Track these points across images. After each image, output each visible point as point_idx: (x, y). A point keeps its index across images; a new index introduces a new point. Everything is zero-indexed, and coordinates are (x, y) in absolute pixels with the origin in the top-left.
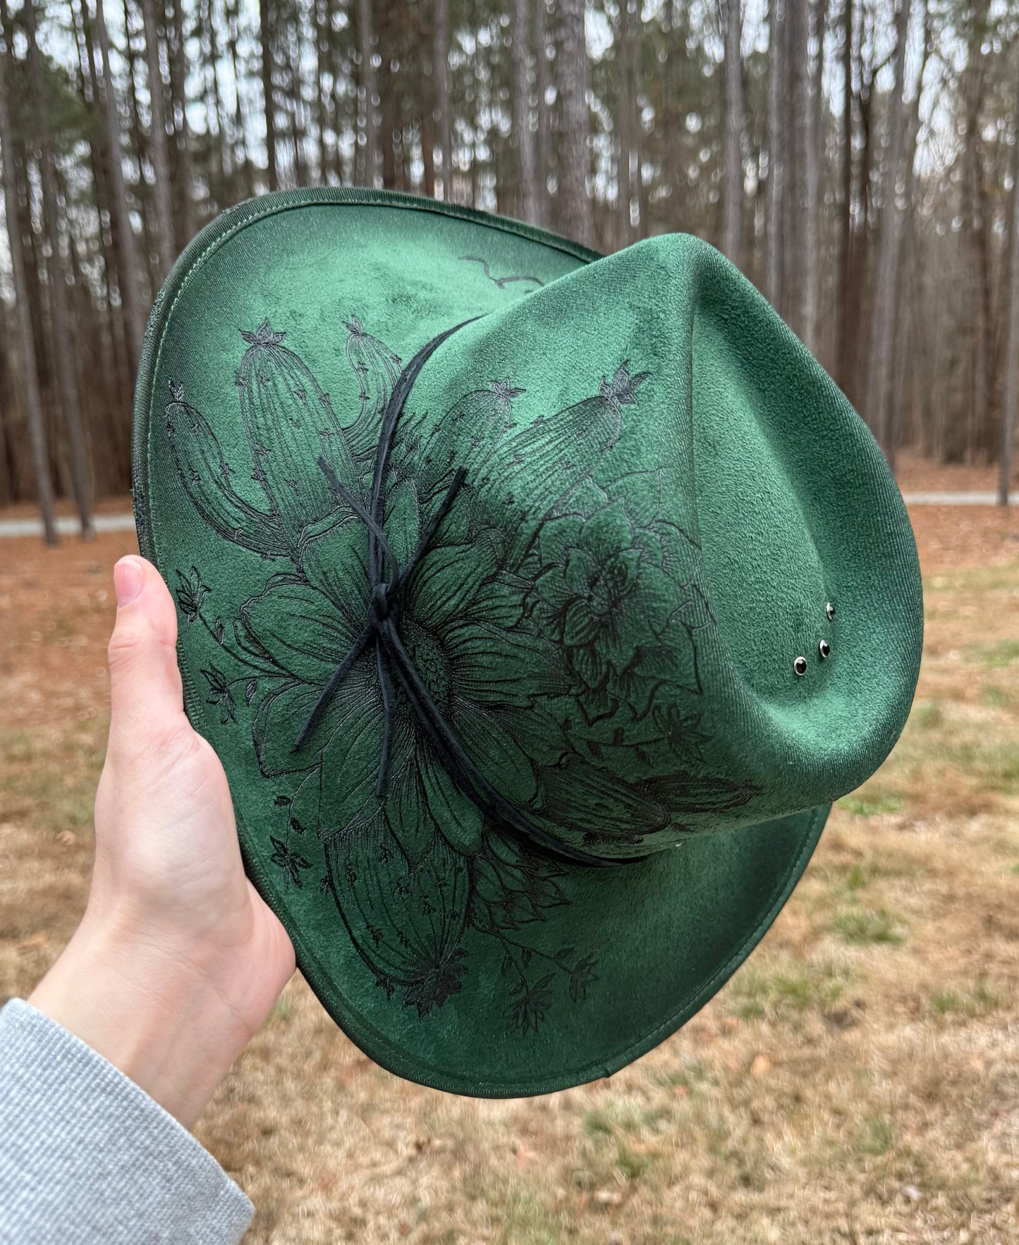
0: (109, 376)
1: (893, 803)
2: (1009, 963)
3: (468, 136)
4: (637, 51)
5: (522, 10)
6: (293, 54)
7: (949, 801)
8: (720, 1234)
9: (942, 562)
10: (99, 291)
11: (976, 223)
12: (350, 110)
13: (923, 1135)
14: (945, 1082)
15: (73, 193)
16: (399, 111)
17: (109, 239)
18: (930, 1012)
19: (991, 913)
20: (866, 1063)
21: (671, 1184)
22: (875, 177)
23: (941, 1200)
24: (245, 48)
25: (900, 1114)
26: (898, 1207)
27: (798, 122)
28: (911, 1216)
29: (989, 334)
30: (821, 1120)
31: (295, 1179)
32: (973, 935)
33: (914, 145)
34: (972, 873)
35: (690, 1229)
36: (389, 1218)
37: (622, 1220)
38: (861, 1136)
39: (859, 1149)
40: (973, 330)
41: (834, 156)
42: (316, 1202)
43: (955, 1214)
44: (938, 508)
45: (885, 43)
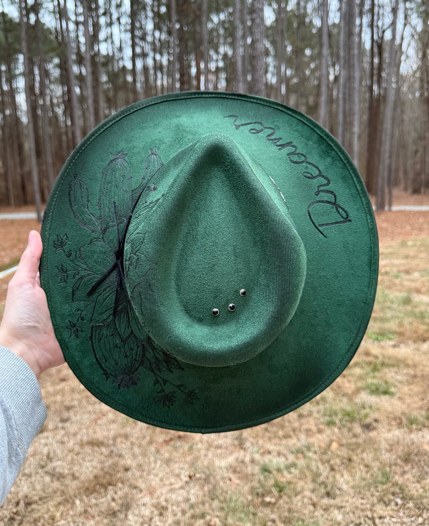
0: (65, 154)
1: (391, 336)
3: (215, 57)
4: (285, 23)
5: (238, 6)
6: (143, 23)
7: (415, 335)
8: (317, 517)
9: (411, 235)
10: (62, 118)
11: (426, 94)
12: (167, 46)
14: (413, 454)
15: (52, 78)
16: (186, 46)
17: (66, 98)
18: (406, 424)
20: (379, 445)
21: (296, 495)
22: (384, 75)
23: (411, 504)
24: (124, 20)
25: (393, 468)
26: (393, 507)
27: (352, 52)
28: (398, 511)
30: (360, 469)
31: (138, 490)
32: (425, 392)
33: (400, 62)
34: (424, 366)
35: (304, 514)
36: (177, 507)
37: (275, 510)
38: (377, 477)
39: (376, 482)
41: (367, 66)
42: (147, 499)
43: (417, 511)
44: (410, 212)
45: (388, 19)
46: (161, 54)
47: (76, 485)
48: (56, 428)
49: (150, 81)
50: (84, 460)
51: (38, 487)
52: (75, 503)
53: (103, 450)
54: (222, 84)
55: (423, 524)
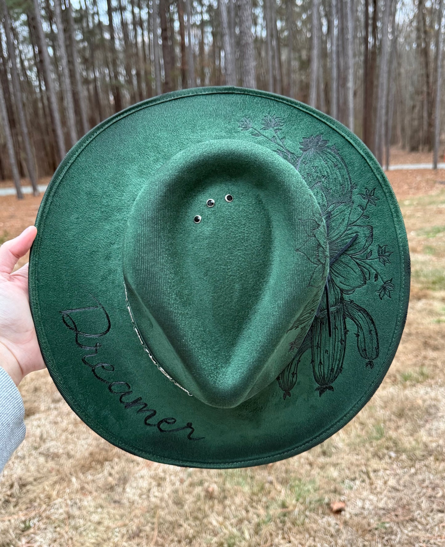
0: (42, 122)
2: (434, 360)
3: (199, 9)
8: (313, 475)
9: (409, 194)
10: (35, 83)
11: (423, 45)
13: (397, 431)
14: (406, 409)
15: (21, 38)
17: (38, 59)
18: (400, 381)
19: (426, 340)
20: (374, 403)
22: (379, 24)
23: (404, 457)
25: (388, 423)
26: (387, 460)
28: (392, 464)
29: (429, 94)
30: (355, 428)
31: (135, 463)
32: (418, 349)
33: (395, 10)
34: (418, 324)
35: (301, 474)
36: (175, 477)
37: (273, 472)
38: (371, 433)
39: (371, 438)
40: (422, 92)
41: (361, 15)
42: (145, 472)
43: (409, 462)
44: (407, 171)
46: (140, 8)
47: (71, 463)
48: (49, 409)
49: (129, 37)
50: (78, 438)
51: (32, 468)
52: (71, 481)
54: (209, 39)
55: (416, 474)
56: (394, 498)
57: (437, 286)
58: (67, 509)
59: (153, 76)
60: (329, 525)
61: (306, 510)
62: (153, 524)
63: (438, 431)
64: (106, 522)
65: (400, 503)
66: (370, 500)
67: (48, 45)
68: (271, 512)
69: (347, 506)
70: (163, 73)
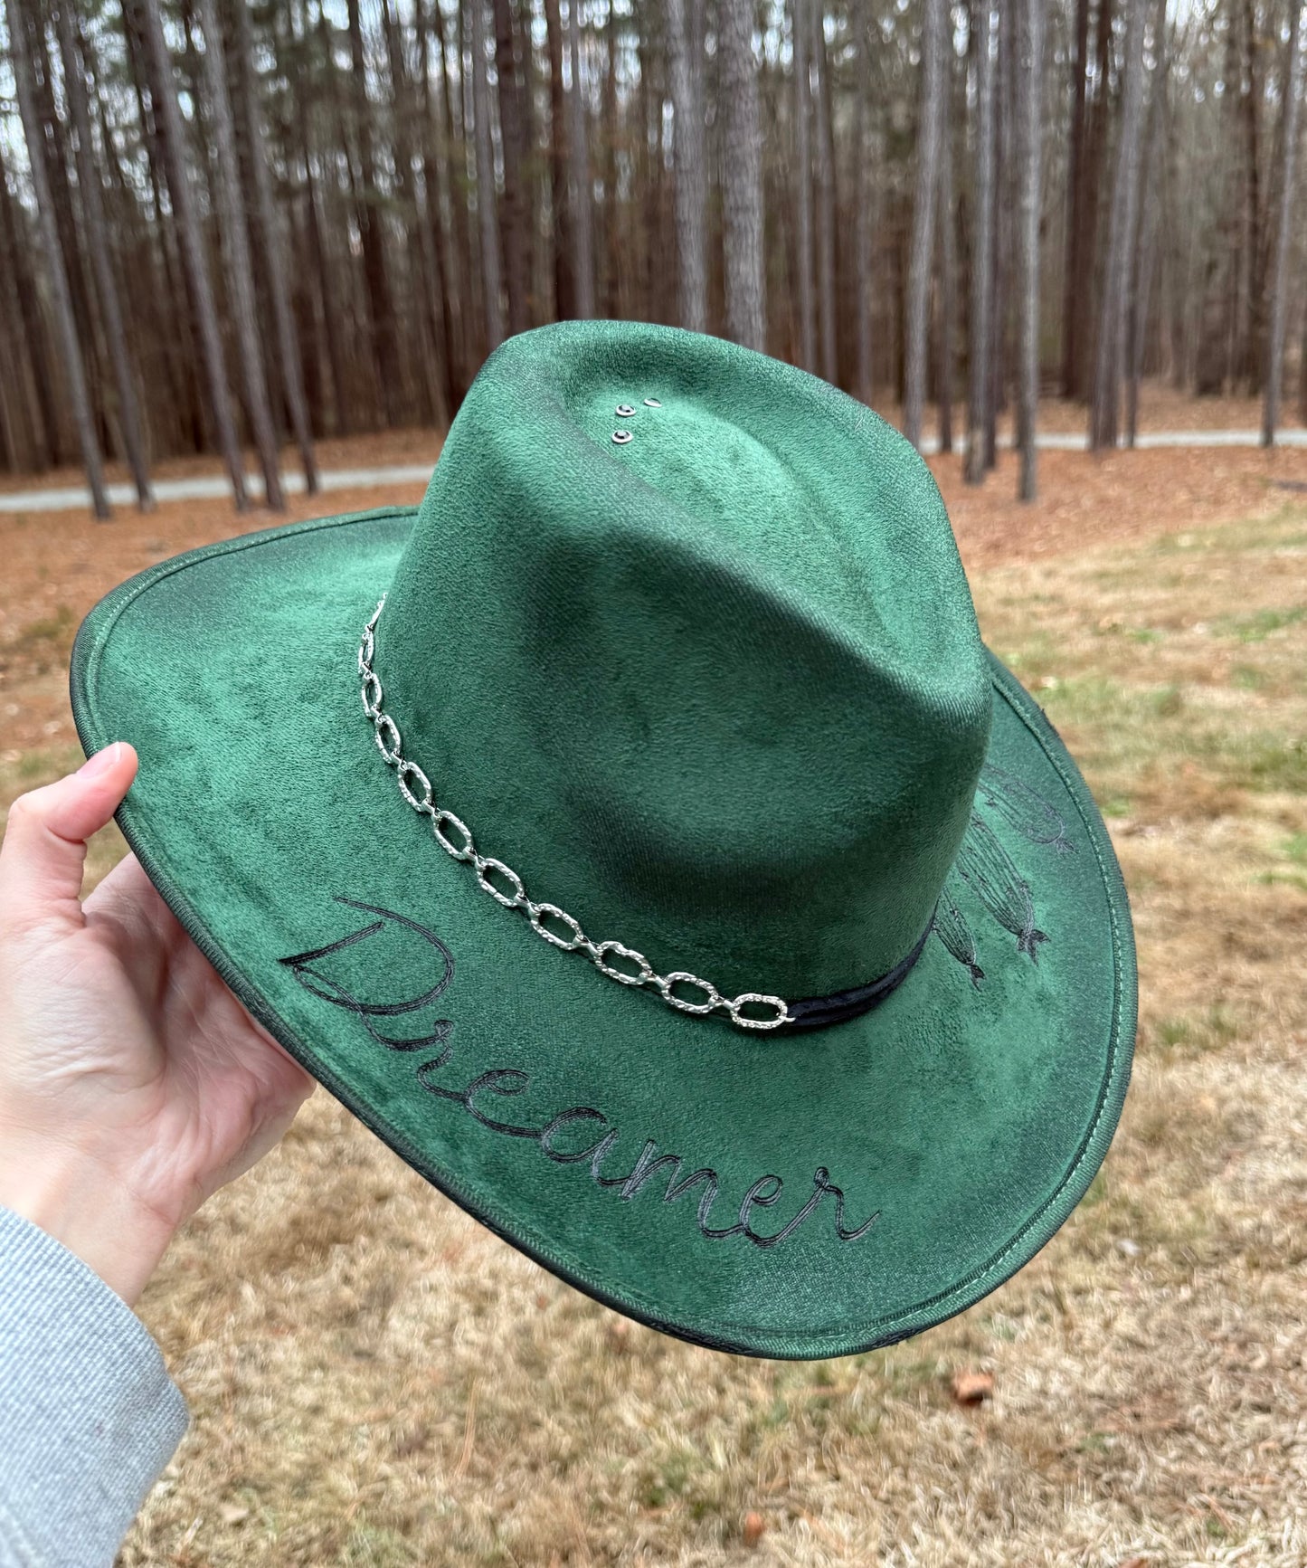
0: (163, 304)
1: (1120, 806)
2: (1251, 987)
7: (1187, 801)
9: (1191, 516)
10: (145, 194)
11: (1244, 87)
13: (1143, 1184)
14: (1170, 1123)
15: (105, 68)
17: (152, 127)
18: (1156, 1044)
19: (1232, 930)
22: (1118, 27)
23: (1161, 1254)
25: (1117, 1160)
26: (1112, 1263)
28: (1127, 1273)
29: (1256, 230)
31: (415, 1250)
32: (1210, 957)
34: (1210, 884)
36: (524, 1290)
40: (1236, 226)
42: (440, 1275)
43: (1176, 1269)
44: (1189, 449)
47: (241, 1245)
49: (406, 66)
50: (260, 1179)
52: (240, 1293)
53: (315, 1148)
54: (630, 69)
55: (1193, 1302)
56: (1129, 1368)
57: (1267, 780)
58: (229, 1369)
59: (471, 176)
60: (948, 1436)
61: (883, 1391)
62: (462, 1416)
63: (1260, 1187)
64: (336, 1409)
65: (1149, 1382)
66: (1063, 1372)
67: (180, 89)
68: (787, 1396)
69: (999, 1385)
70: (499, 168)
